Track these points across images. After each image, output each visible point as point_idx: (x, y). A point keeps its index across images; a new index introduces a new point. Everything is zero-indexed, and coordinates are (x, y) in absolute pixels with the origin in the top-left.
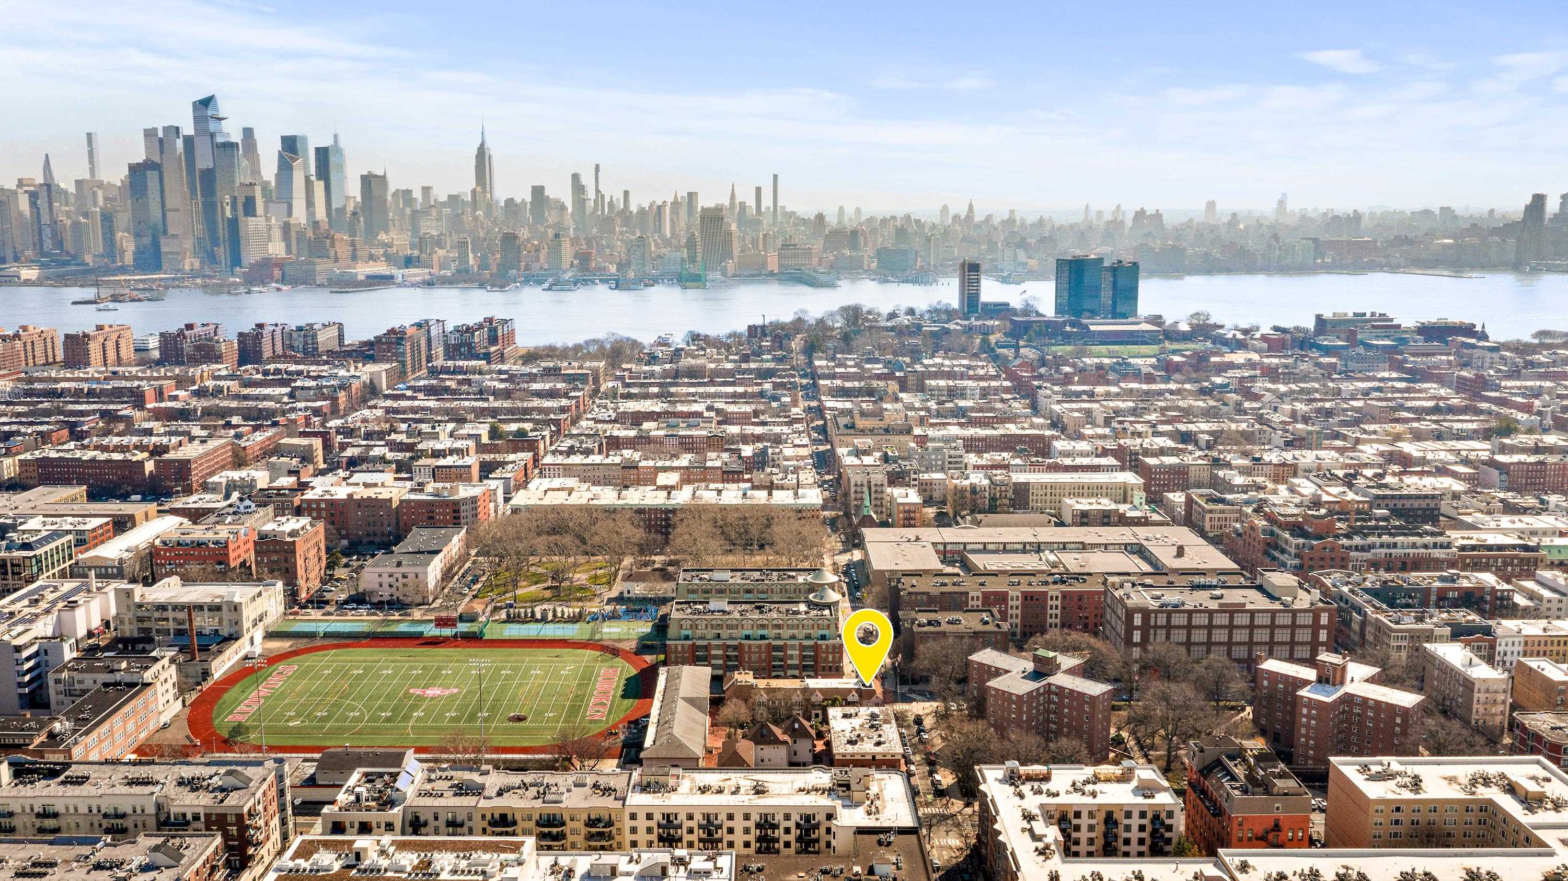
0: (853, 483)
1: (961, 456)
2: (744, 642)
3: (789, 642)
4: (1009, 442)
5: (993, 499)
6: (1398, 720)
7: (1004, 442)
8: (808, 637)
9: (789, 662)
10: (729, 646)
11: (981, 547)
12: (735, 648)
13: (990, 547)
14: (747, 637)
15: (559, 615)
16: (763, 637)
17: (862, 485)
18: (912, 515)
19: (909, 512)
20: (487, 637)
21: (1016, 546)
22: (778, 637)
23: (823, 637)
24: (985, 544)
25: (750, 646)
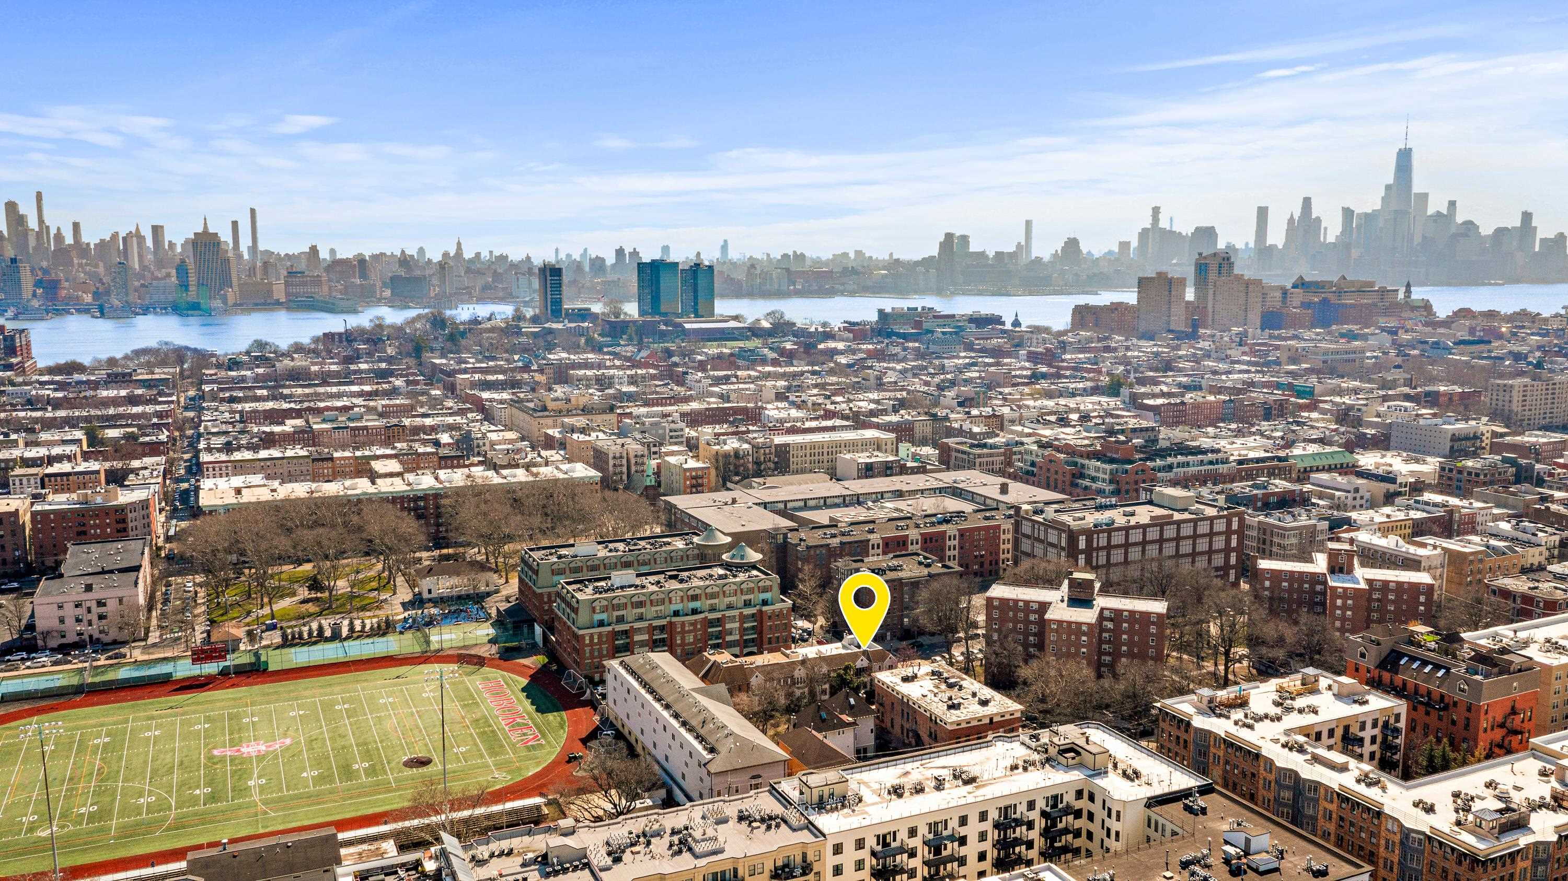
0: (611, 456)
1: (682, 430)
2: (674, 619)
3: (728, 613)
4: (714, 415)
5: (757, 463)
6: (1422, 599)
7: (709, 416)
8: (747, 604)
9: (728, 638)
10: (655, 628)
11: (802, 504)
12: (662, 629)
13: (810, 503)
14: (676, 613)
15: (358, 628)
16: (695, 612)
17: (621, 457)
18: (700, 481)
19: (696, 478)
20: (271, 668)
21: (837, 501)
22: (713, 609)
23: (765, 603)
24: (805, 500)
25: (683, 624)
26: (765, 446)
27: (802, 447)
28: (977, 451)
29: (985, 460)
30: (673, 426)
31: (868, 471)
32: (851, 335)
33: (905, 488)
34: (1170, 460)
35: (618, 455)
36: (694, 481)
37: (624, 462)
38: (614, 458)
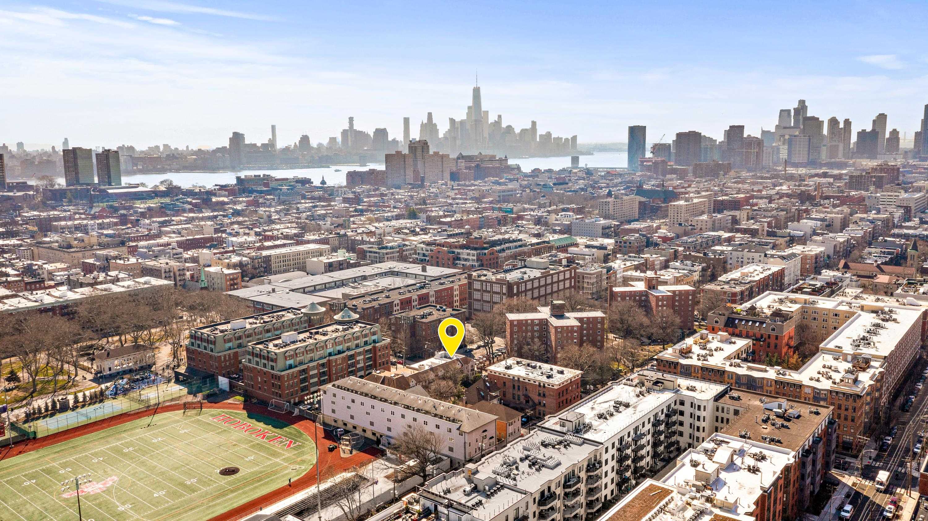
0: (163, 271)
2: (330, 358)
3: (357, 351)
5: (254, 269)
9: (358, 366)
11: (313, 288)
13: (317, 287)
14: (330, 355)
15: (81, 399)
16: (340, 352)
17: (170, 271)
18: (235, 281)
19: (233, 279)
20: (39, 436)
21: (334, 284)
22: (349, 349)
23: (374, 341)
24: (315, 286)
26: (257, 258)
27: (278, 257)
28: (384, 251)
29: (390, 256)
30: (174, 251)
31: (330, 267)
32: (227, 193)
33: (367, 274)
34: (503, 246)
35: (167, 270)
36: (232, 282)
37: (172, 274)
38: (165, 272)
